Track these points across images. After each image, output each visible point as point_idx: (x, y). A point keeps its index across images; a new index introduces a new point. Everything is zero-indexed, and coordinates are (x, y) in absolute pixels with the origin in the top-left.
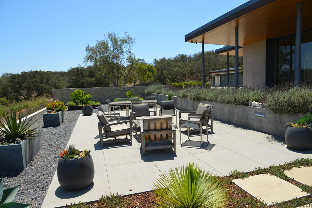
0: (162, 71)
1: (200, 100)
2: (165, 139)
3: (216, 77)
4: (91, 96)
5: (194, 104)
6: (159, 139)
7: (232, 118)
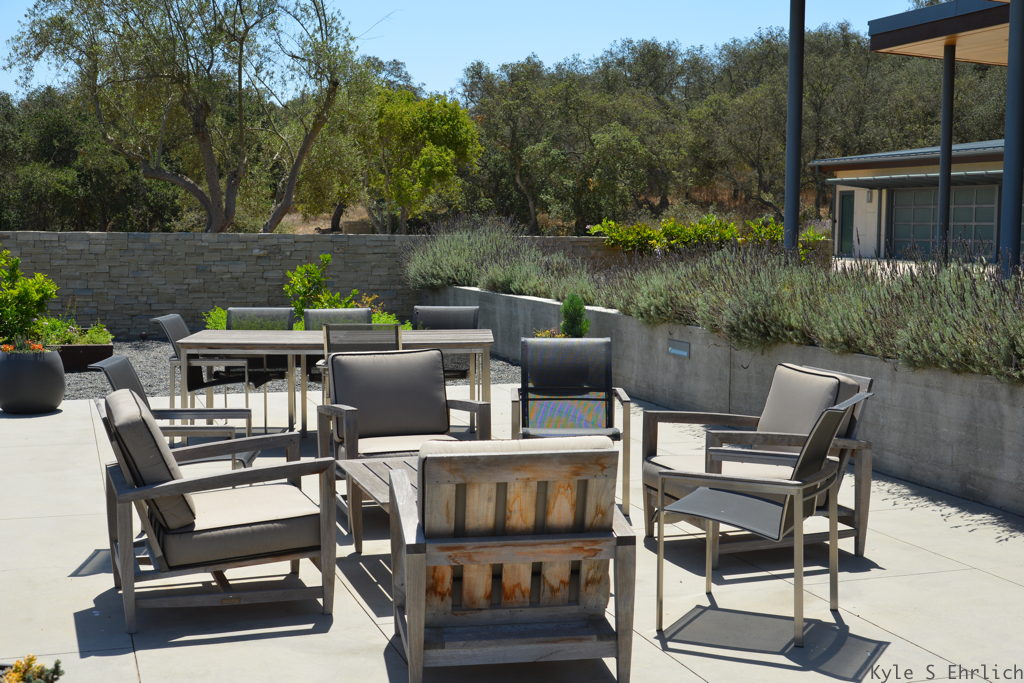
0: (516, 145)
1: (777, 340)
2: (564, 593)
3: (860, 195)
4: (52, 288)
5: (731, 364)
6: (523, 593)
7: (983, 469)
